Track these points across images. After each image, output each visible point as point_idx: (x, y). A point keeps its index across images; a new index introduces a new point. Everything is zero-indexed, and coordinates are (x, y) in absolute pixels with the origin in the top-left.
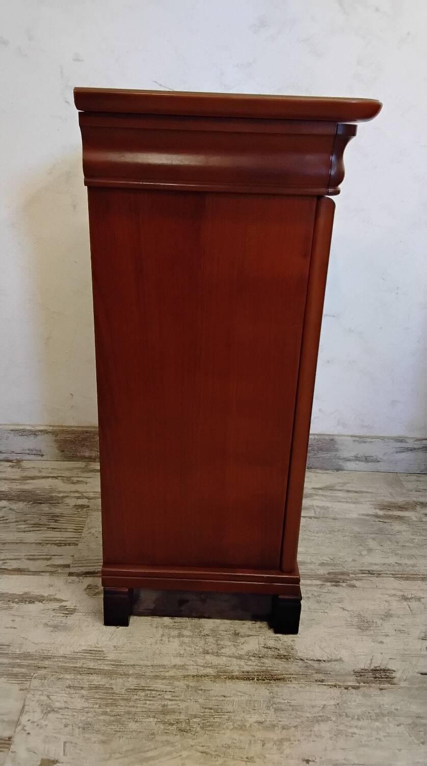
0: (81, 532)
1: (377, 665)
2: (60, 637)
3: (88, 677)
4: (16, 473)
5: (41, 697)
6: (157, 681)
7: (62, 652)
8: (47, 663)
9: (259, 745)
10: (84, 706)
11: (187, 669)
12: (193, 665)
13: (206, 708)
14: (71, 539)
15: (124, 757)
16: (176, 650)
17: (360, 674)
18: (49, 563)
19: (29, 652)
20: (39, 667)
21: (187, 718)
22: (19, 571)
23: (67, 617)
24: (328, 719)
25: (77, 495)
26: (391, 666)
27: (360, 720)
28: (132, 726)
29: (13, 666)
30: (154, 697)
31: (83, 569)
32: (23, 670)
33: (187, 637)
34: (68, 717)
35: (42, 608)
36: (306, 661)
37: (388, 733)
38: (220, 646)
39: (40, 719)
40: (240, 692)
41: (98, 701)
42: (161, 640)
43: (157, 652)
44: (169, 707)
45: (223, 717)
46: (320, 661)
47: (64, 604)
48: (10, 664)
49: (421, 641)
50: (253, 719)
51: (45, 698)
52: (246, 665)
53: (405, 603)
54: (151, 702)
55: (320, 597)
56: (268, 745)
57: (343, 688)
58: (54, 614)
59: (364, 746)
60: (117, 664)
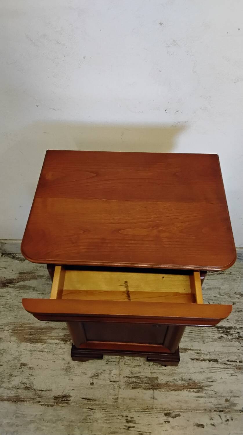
17: (56, 398)
38: (2, 382)
46: (42, 390)
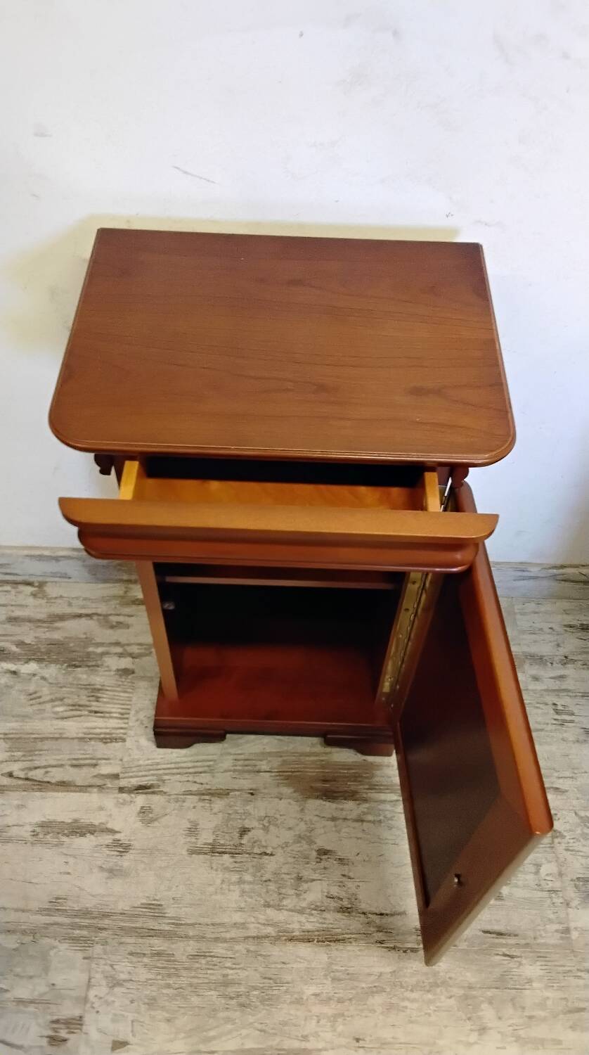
0: (127, 718)
2: (117, 886)
9: (314, 1022)
10: (147, 977)
11: (248, 929)
12: (253, 923)
13: (265, 978)
14: (118, 731)
18: (95, 771)
20: (99, 929)
22: (64, 785)
24: (383, 990)
25: (119, 650)
28: (195, 1000)
31: (135, 782)
32: (85, 933)
35: (95, 843)
36: (370, 915)
41: (162, 971)
43: (217, 906)
44: (230, 977)
45: (281, 988)
47: (117, 836)
50: (310, 990)
51: (110, 969)
52: (308, 921)
56: (323, 1022)
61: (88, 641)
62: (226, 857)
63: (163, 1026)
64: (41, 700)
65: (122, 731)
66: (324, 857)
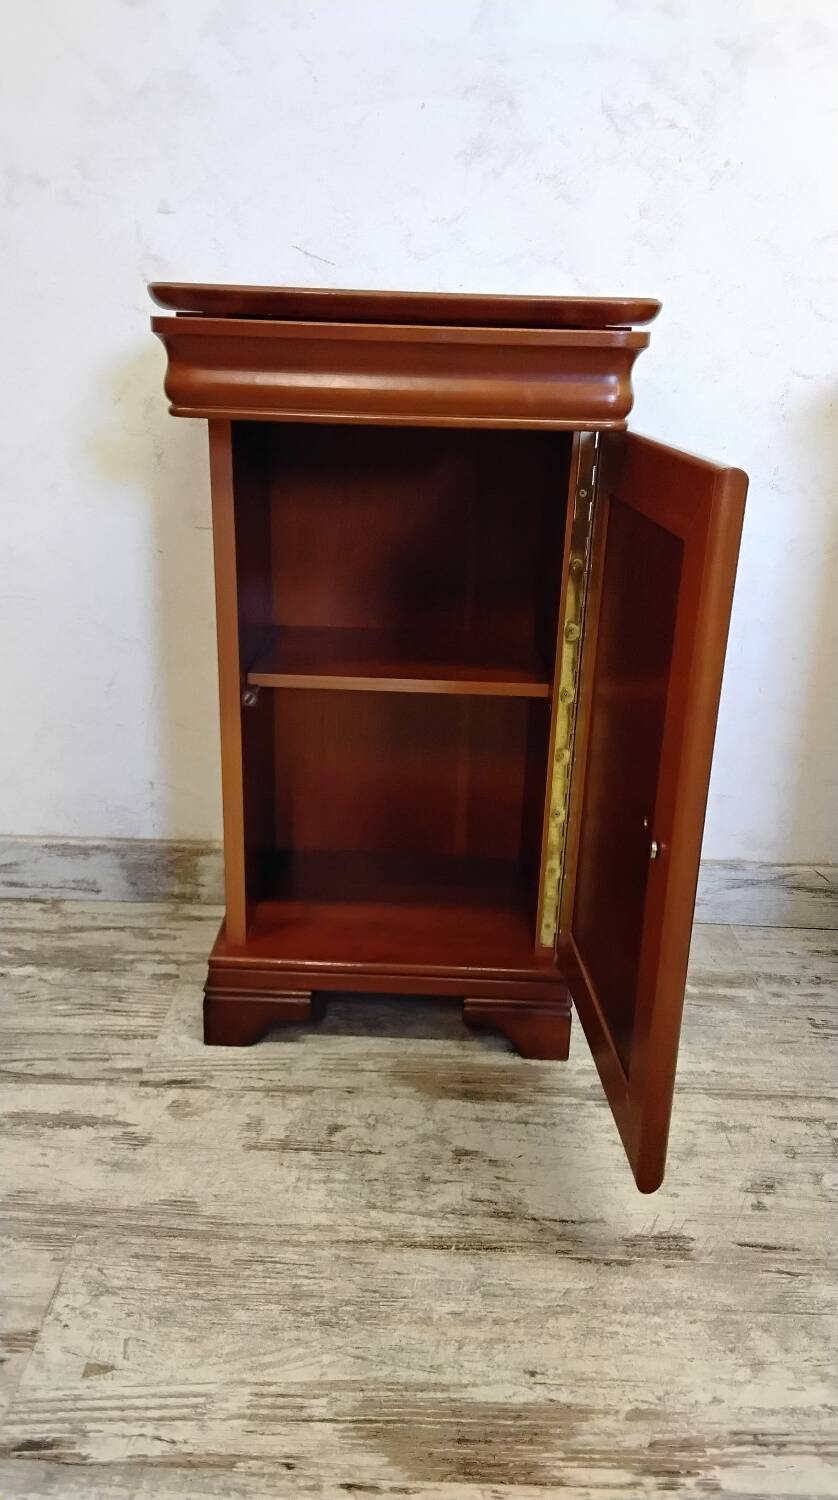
0: (164, 1017)
1: (663, 1230)
2: (123, 1180)
3: (168, 1242)
4: (54, 922)
5: (88, 1270)
6: (286, 1249)
7: (124, 1203)
8: (100, 1219)
9: (452, 1348)
10: (160, 1285)
11: (337, 1231)
13: (366, 1291)
14: (145, 1029)
15: (226, 1362)
16: (320, 1202)
18: (107, 1065)
19: (69, 1204)
21: (332, 1305)
23: (135, 1149)
24: (572, 1311)
26: (689, 1231)
27: (626, 1313)
28: (241, 1315)
29: (41, 1223)
30: (278, 1273)
31: (167, 1076)
32: (60, 1230)
33: (340, 1182)
34: (132, 1302)
35: (93, 1135)
37: (672, 1334)
39: (86, 1305)
40: (426, 1267)
41: (185, 1278)
42: (296, 1187)
44: (305, 1288)
47: (130, 1129)
48: (37, 1221)
49: (743, 1195)
50: (443, 1308)
51: (96, 1273)
53: (723, 1135)
54: (273, 1281)
55: (574, 1123)
56: (468, 1349)
57: (602, 1264)
58: (113, 1145)
59: (629, 1353)
60: (219, 1222)
61: (115, 949)
62: (304, 1154)
63: (180, 1346)
64: (35, 999)
65: (156, 1029)
66: (463, 1158)
